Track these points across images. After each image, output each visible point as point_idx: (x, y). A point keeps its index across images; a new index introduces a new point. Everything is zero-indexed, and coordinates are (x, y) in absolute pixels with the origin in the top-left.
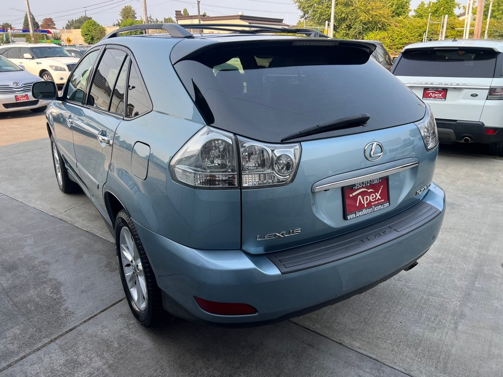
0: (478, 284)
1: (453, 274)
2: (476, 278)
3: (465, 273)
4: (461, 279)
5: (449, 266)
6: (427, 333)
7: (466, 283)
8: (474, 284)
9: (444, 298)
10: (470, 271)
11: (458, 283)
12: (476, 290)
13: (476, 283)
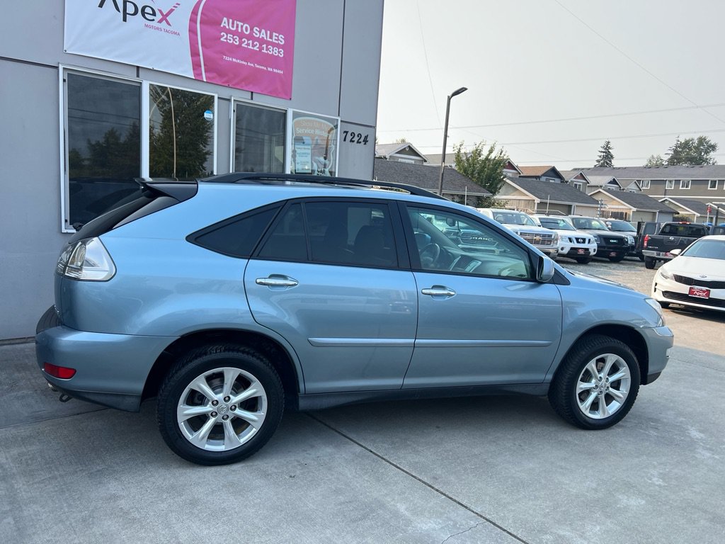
0: (9, 523)
1: (51, 515)
2: (19, 529)
3: (38, 526)
4: (36, 515)
5: (68, 523)
6: (25, 450)
7: (25, 513)
8: (14, 519)
9: (36, 483)
10: (34, 534)
11: (36, 507)
12: (5, 513)
13: (12, 522)
